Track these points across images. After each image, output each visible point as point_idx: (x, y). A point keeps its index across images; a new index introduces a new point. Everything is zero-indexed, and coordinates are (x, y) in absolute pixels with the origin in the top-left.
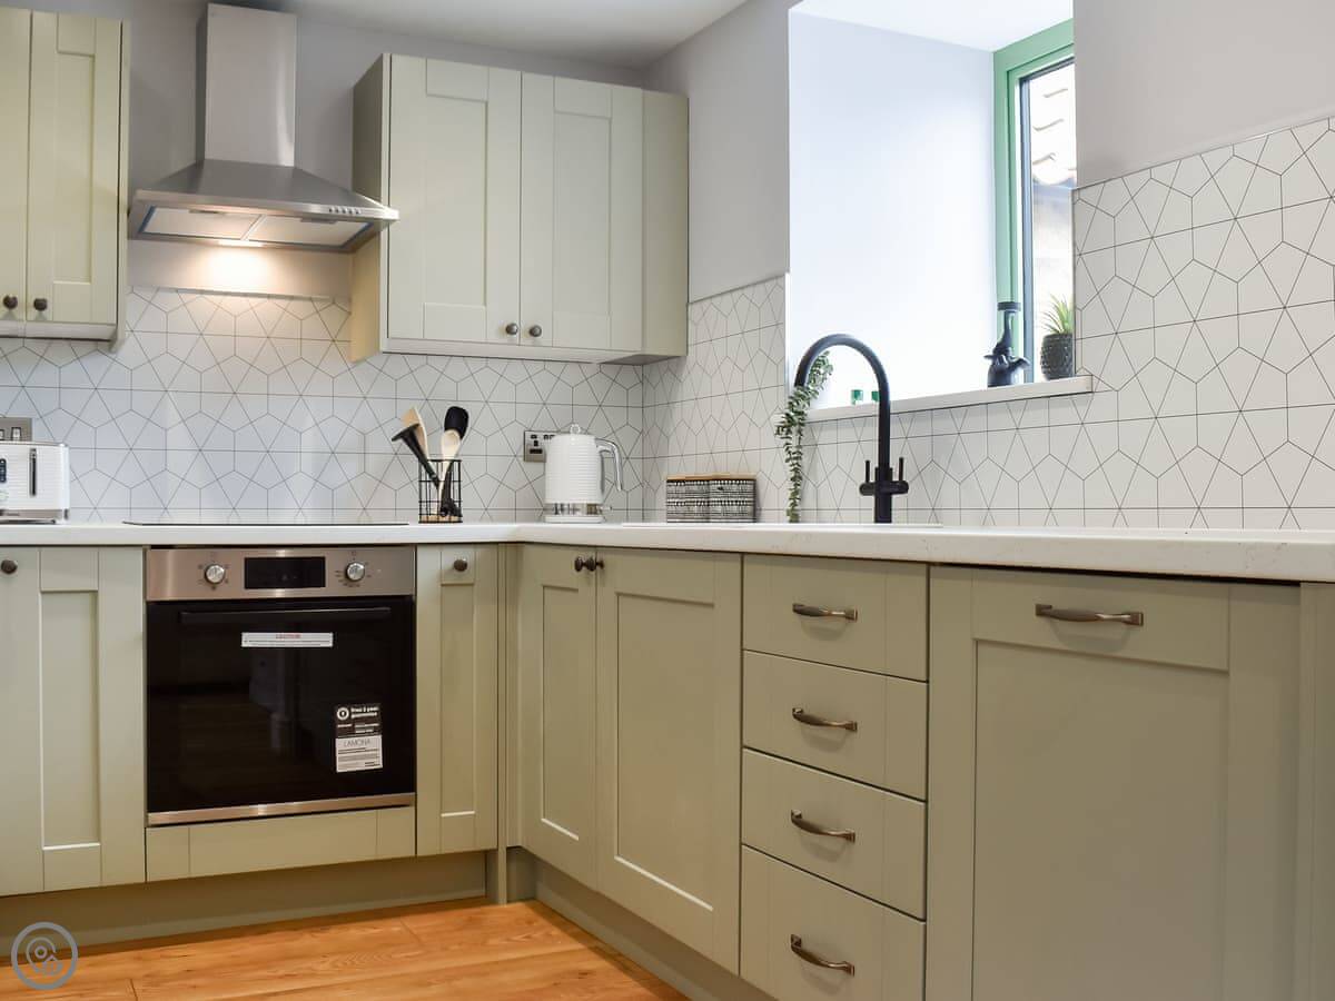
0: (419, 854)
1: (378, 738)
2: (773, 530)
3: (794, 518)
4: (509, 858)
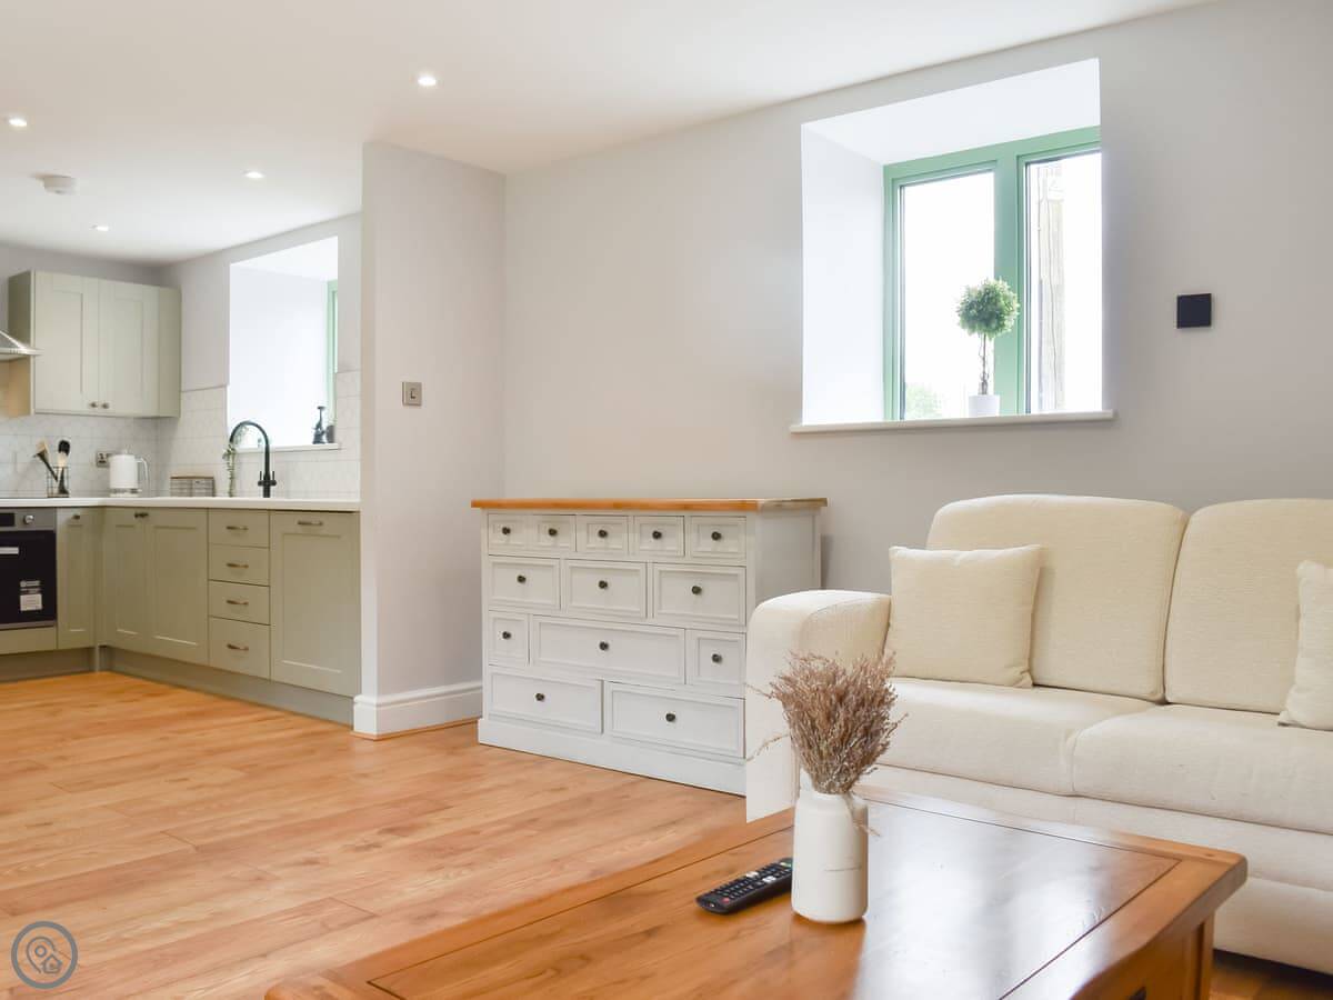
0: (60, 648)
1: (40, 595)
2: (222, 499)
3: (231, 495)
4: (100, 651)
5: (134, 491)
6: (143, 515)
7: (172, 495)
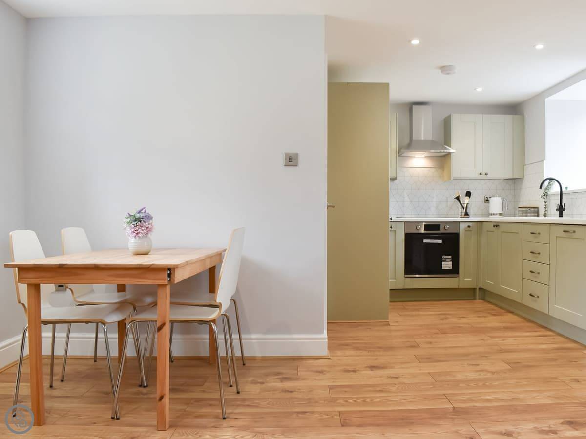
0: (460, 287)
1: (451, 262)
3: (545, 216)
4: (479, 290)
5: (500, 214)
6: (497, 226)
7: (519, 216)
